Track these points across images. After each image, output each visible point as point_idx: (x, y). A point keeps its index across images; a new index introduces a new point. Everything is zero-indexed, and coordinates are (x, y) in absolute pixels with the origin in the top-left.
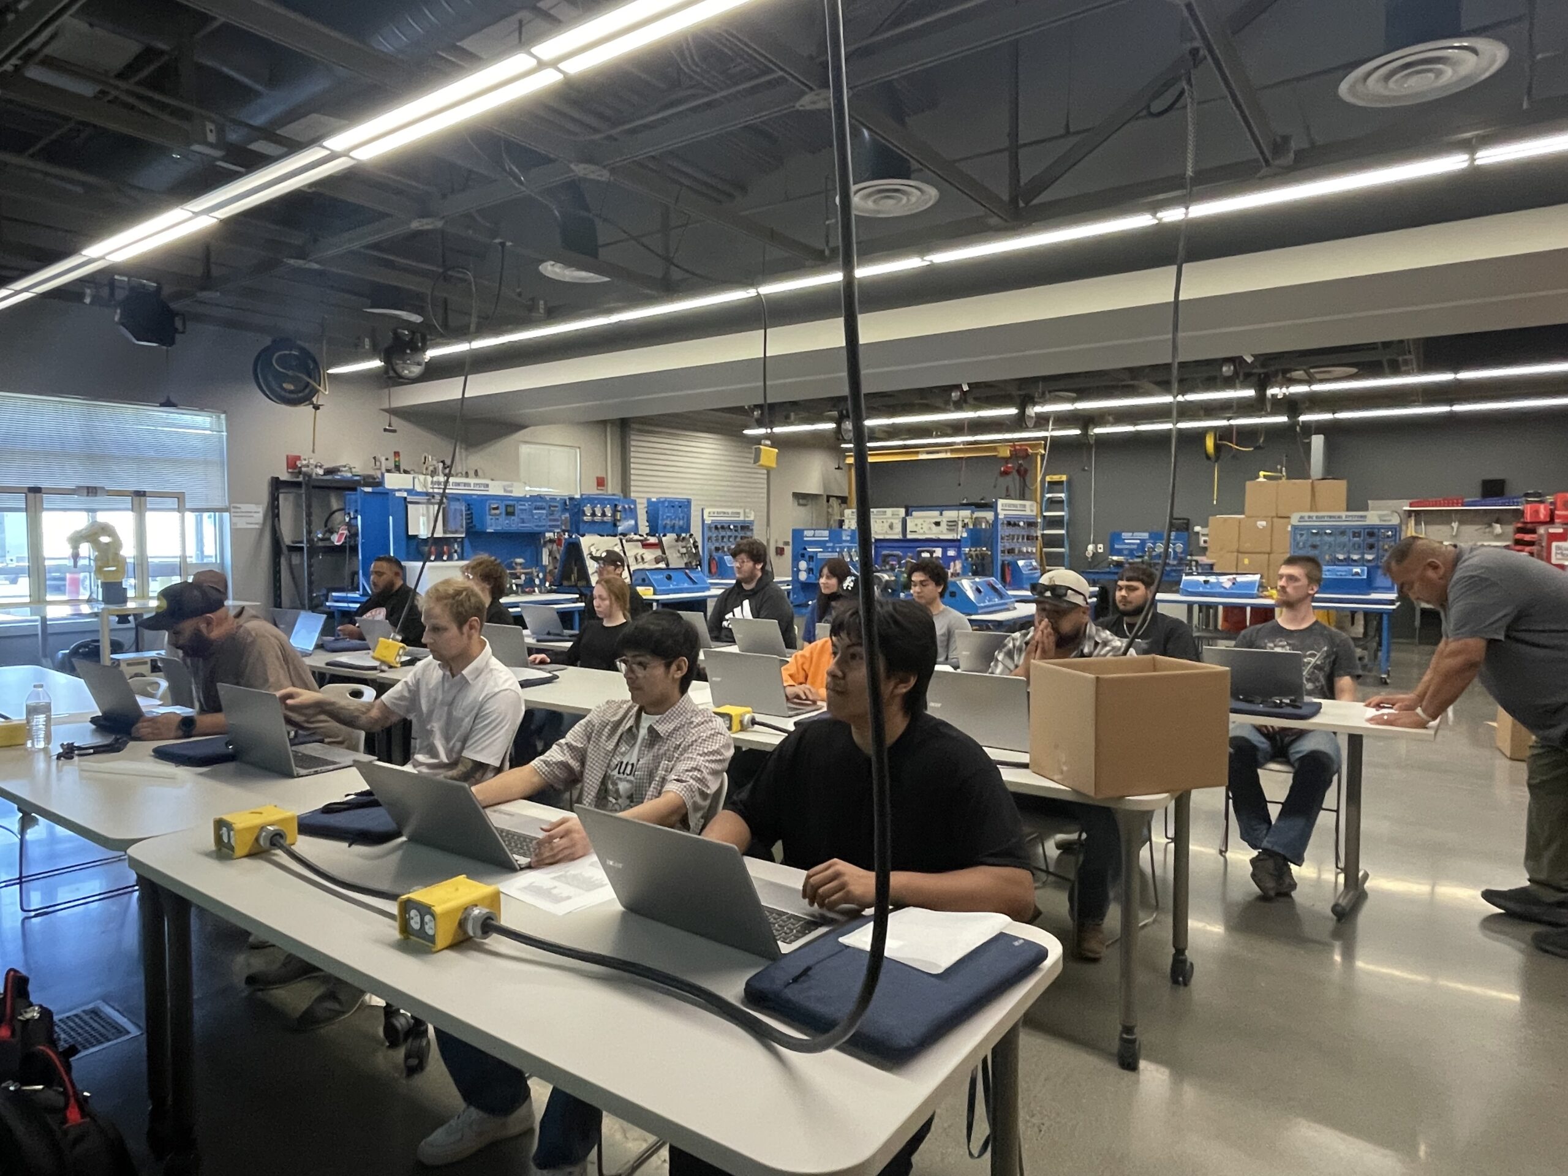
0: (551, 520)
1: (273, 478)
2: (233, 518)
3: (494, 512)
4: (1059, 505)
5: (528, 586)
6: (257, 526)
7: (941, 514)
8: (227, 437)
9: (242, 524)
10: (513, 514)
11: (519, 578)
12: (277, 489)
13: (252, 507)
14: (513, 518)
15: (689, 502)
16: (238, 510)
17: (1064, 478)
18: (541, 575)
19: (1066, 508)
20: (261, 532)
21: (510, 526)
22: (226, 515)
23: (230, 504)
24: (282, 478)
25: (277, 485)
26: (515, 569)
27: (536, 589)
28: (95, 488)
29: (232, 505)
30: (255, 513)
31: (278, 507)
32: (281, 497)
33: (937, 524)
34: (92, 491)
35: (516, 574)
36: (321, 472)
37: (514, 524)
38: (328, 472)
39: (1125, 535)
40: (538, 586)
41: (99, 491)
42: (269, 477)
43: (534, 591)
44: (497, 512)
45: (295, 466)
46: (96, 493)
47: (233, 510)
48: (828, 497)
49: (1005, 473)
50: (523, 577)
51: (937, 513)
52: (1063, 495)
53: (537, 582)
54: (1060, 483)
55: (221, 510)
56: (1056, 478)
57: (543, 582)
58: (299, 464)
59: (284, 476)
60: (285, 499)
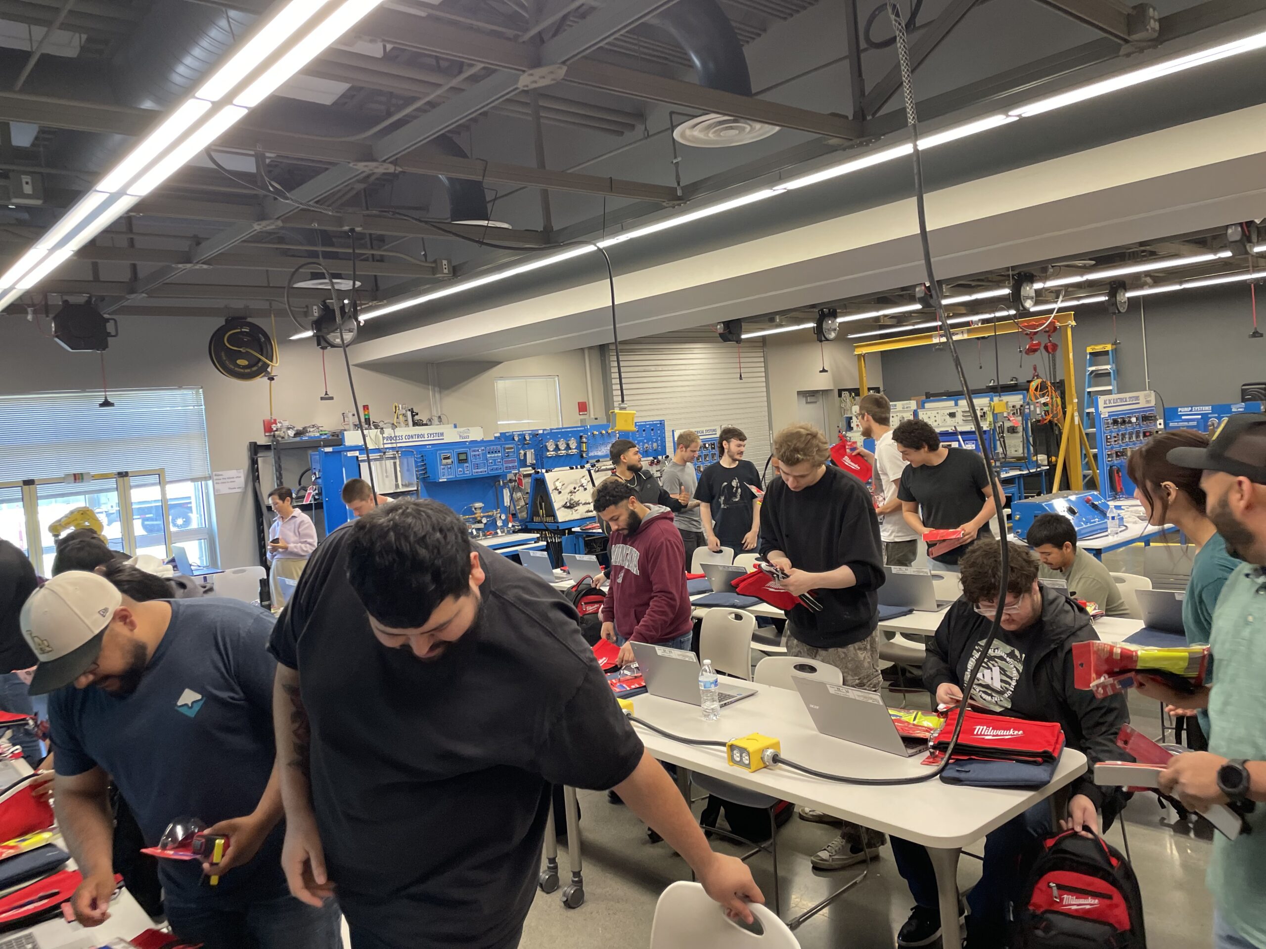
0: (507, 462)
1: (251, 443)
2: (215, 485)
3: (444, 462)
4: (1106, 379)
5: (490, 528)
6: (239, 490)
7: (956, 404)
8: (205, 409)
9: (224, 489)
10: (465, 461)
11: (480, 522)
12: (256, 453)
13: (233, 473)
14: (466, 465)
15: (662, 423)
16: (220, 477)
17: (1109, 347)
18: (503, 517)
19: (1114, 382)
20: (244, 493)
21: (464, 473)
22: (210, 483)
23: (212, 472)
24: (259, 443)
25: (255, 449)
26: (476, 514)
27: (499, 531)
28: (82, 474)
29: (214, 473)
30: (238, 477)
31: (257, 470)
32: (260, 460)
33: (952, 415)
34: (78, 477)
35: (475, 518)
36: (291, 433)
37: (467, 471)
38: (298, 434)
39: (1182, 410)
40: (502, 528)
41: (85, 477)
42: (247, 444)
43: (497, 533)
44: (449, 461)
45: (271, 430)
46: (82, 479)
47: (215, 478)
48: (840, 392)
49: (1032, 350)
50: (484, 521)
51: (952, 403)
52: (1108, 367)
53: (499, 523)
54: (1106, 353)
55: (206, 479)
56: (1099, 348)
57: (505, 523)
58: (274, 427)
59: (262, 440)
60: (264, 462)
